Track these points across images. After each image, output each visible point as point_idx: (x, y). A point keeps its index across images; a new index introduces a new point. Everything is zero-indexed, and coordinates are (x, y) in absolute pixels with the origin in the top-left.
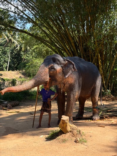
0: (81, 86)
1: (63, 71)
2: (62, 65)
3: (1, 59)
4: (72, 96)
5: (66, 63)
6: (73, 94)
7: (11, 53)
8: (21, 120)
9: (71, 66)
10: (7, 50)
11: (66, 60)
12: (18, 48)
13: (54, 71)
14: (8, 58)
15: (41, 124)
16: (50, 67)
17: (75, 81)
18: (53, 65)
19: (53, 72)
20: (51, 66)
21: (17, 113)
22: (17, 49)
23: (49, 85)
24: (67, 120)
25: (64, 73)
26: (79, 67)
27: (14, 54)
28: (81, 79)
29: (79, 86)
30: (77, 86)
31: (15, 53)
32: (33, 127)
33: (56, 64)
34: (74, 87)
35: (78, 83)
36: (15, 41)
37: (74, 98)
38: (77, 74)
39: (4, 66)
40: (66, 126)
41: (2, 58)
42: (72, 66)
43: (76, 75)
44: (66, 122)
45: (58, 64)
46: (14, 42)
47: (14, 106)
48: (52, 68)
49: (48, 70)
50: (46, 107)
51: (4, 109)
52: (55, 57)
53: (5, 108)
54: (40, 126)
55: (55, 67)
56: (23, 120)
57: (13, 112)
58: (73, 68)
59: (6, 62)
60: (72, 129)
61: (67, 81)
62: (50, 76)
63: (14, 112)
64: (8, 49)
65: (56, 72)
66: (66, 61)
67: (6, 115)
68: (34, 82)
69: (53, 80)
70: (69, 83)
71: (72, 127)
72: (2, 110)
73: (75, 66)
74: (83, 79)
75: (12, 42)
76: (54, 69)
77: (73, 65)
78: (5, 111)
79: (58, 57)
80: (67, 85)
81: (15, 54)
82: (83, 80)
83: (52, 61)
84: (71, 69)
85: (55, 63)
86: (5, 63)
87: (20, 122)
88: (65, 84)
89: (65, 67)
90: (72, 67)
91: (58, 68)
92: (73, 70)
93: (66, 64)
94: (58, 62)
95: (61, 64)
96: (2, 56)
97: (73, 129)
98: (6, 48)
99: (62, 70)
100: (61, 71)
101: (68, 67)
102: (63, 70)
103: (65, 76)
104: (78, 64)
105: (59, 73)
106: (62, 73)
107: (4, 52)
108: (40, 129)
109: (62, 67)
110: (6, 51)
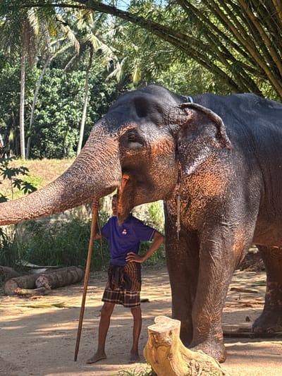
0: (258, 207)
1: (176, 149)
2: (173, 127)
3: (57, 113)
4: (217, 244)
5: (189, 117)
6: (223, 238)
7: (95, 93)
8: (55, 332)
9: (211, 130)
10: (79, 81)
11: (191, 107)
12: (118, 72)
13: (138, 148)
14: (82, 110)
15: (106, 350)
16: (122, 132)
17: (231, 187)
18: (134, 125)
19: (136, 153)
20: (129, 131)
21: (57, 309)
22: (114, 78)
23: (123, 201)
24: (171, 333)
25: (181, 156)
26: (250, 132)
27: (103, 94)
28: (256, 179)
29: (248, 207)
30: (236, 205)
31: (106, 92)
32: (76, 360)
33: (147, 121)
34: (226, 210)
35: (241, 193)
36: (104, 47)
37: (225, 253)
38: (240, 161)
39: (67, 142)
40: (169, 355)
41: (59, 110)
42: (214, 128)
43: (235, 163)
44: (167, 339)
45: (156, 123)
46: (100, 51)
47: (64, 286)
48: (132, 138)
49: (116, 144)
50: (119, 284)
51: (20, 295)
52: (147, 96)
53: (24, 291)
54: (100, 357)
55: (145, 136)
56: (61, 332)
57: (46, 304)
58: (219, 136)
59: (74, 126)
60: (193, 367)
61: (197, 188)
62: (125, 170)
63: (49, 307)
64: (80, 79)
65: (150, 153)
66: (188, 111)
67: (17, 314)
68: (61, 191)
69: (139, 184)
70: (206, 194)
71: (193, 362)
72: (14, 299)
73: (223, 131)
74: (267, 180)
75: (96, 50)
76: (142, 141)
77: (218, 126)
78: (22, 301)
79: (160, 95)
80: (198, 204)
81: (106, 95)
82: (265, 183)
83: (134, 113)
84: (209, 140)
85: (144, 120)
86: (71, 131)
87: (44, 340)
88: (190, 201)
89: (185, 135)
90: (213, 134)
91: (155, 136)
92: (218, 145)
93: (190, 121)
94: (158, 116)
95: (167, 122)
96: (60, 104)
97: (198, 370)
98: (75, 74)
99: (171, 143)
100: (169, 150)
101: (197, 132)
102: (177, 143)
103: (184, 169)
104: (248, 123)
105: (162, 156)
106: (172, 156)
107: (68, 88)
108: (99, 366)
109: (171, 132)
110: (75, 86)
